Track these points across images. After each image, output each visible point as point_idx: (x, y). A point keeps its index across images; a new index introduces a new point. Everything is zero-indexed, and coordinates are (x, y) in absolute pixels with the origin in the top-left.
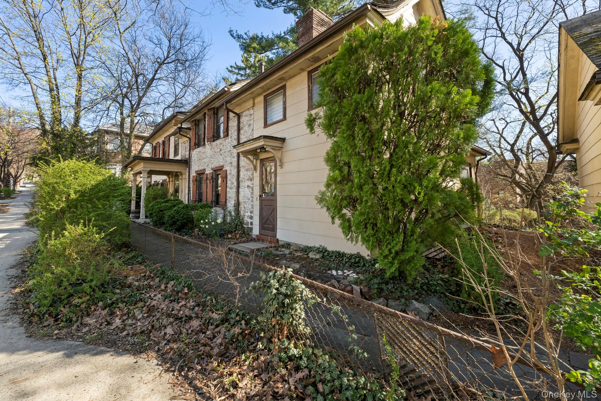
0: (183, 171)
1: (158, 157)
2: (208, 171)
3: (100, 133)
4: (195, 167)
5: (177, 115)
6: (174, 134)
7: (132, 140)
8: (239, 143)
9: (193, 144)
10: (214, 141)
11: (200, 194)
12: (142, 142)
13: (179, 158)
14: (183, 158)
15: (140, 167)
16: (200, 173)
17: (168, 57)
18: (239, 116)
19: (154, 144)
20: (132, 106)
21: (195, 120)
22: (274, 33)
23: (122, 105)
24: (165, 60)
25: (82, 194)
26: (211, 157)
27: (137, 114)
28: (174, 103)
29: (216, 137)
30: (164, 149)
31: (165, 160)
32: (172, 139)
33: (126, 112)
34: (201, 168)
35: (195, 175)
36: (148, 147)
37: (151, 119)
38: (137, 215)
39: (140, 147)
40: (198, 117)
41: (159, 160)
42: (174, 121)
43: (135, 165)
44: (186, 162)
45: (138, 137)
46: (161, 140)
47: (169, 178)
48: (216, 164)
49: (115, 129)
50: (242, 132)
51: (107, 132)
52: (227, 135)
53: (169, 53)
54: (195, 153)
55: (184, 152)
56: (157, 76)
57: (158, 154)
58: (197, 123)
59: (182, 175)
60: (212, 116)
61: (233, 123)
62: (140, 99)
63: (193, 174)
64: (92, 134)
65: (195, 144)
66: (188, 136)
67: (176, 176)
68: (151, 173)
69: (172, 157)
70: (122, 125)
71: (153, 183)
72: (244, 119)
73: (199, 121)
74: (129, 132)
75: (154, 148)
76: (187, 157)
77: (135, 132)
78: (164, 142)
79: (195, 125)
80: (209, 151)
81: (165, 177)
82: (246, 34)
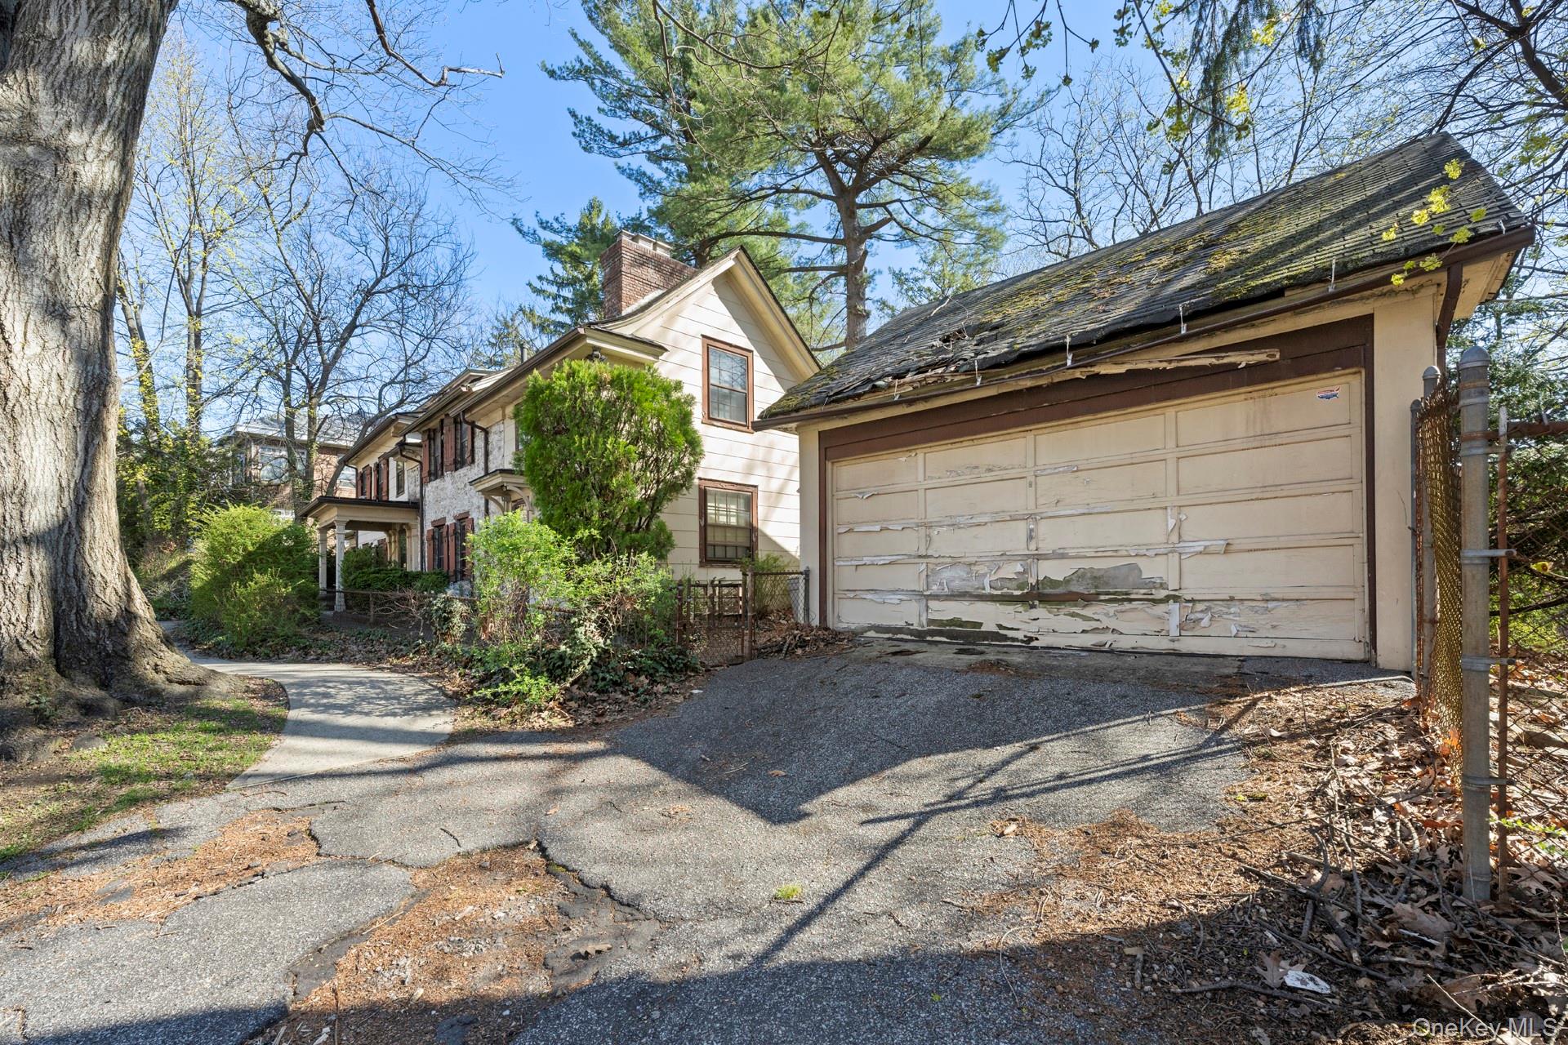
0: (412, 523)
1: (368, 497)
2: (450, 521)
3: (239, 441)
4: (431, 516)
5: (397, 418)
6: (393, 454)
7: (315, 456)
8: (487, 473)
9: (425, 473)
10: (456, 469)
11: (440, 561)
12: (335, 460)
13: (404, 498)
14: (412, 499)
15: (332, 515)
16: (439, 525)
17: (384, 275)
18: (486, 432)
19: (360, 470)
20: (310, 386)
21: (429, 430)
22: (622, 217)
23: (287, 384)
24: (378, 281)
25: (262, 546)
26: (453, 497)
27: (323, 399)
28: (402, 375)
29: (459, 464)
30: (378, 481)
31: (382, 503)
32: (393, 463)
33: (296, 397)
34: (440, 516)
35: (431, 528)
36: (349, 473)
37: (351, 408)
38: (330, 603)
39: (333, 469)
40: (434, 424)
41: (368, 503)
42: (392, 429)
43: (323, 512)
44: (415, 506)
45: (326, 449)
46: (372, 461)
47: (390, 536)
48: (459, 510)
49: (272, 432)
50: (491, 457)
51: (256, 439)
52: (473, 461)
53: (385, 266)
54: (430, 488)
55: (412, 486)
56: (362, 319)
57: (367, 489)
58: (431, 436)
59: (410, 529)
60: (453, 426)
61: (479, 443)
62: (327, 369)
63: (428, 527)
64: (221, 443)
65: (430, 474)
66: (418, 458)
67: (402, 530)
68: (354, 526)
69: (393, 497)
70: (289, 424)
71: (360, 546)
72: (493, 438)
73: (435, 431)
74: (305, 438)
75: (361, 478)
76: (418, 496)
77: (320, 440)
78: (378, 466)
79: (429, 438)
80: (450, 487)
81: (381, 535)
82: (557, 220)
